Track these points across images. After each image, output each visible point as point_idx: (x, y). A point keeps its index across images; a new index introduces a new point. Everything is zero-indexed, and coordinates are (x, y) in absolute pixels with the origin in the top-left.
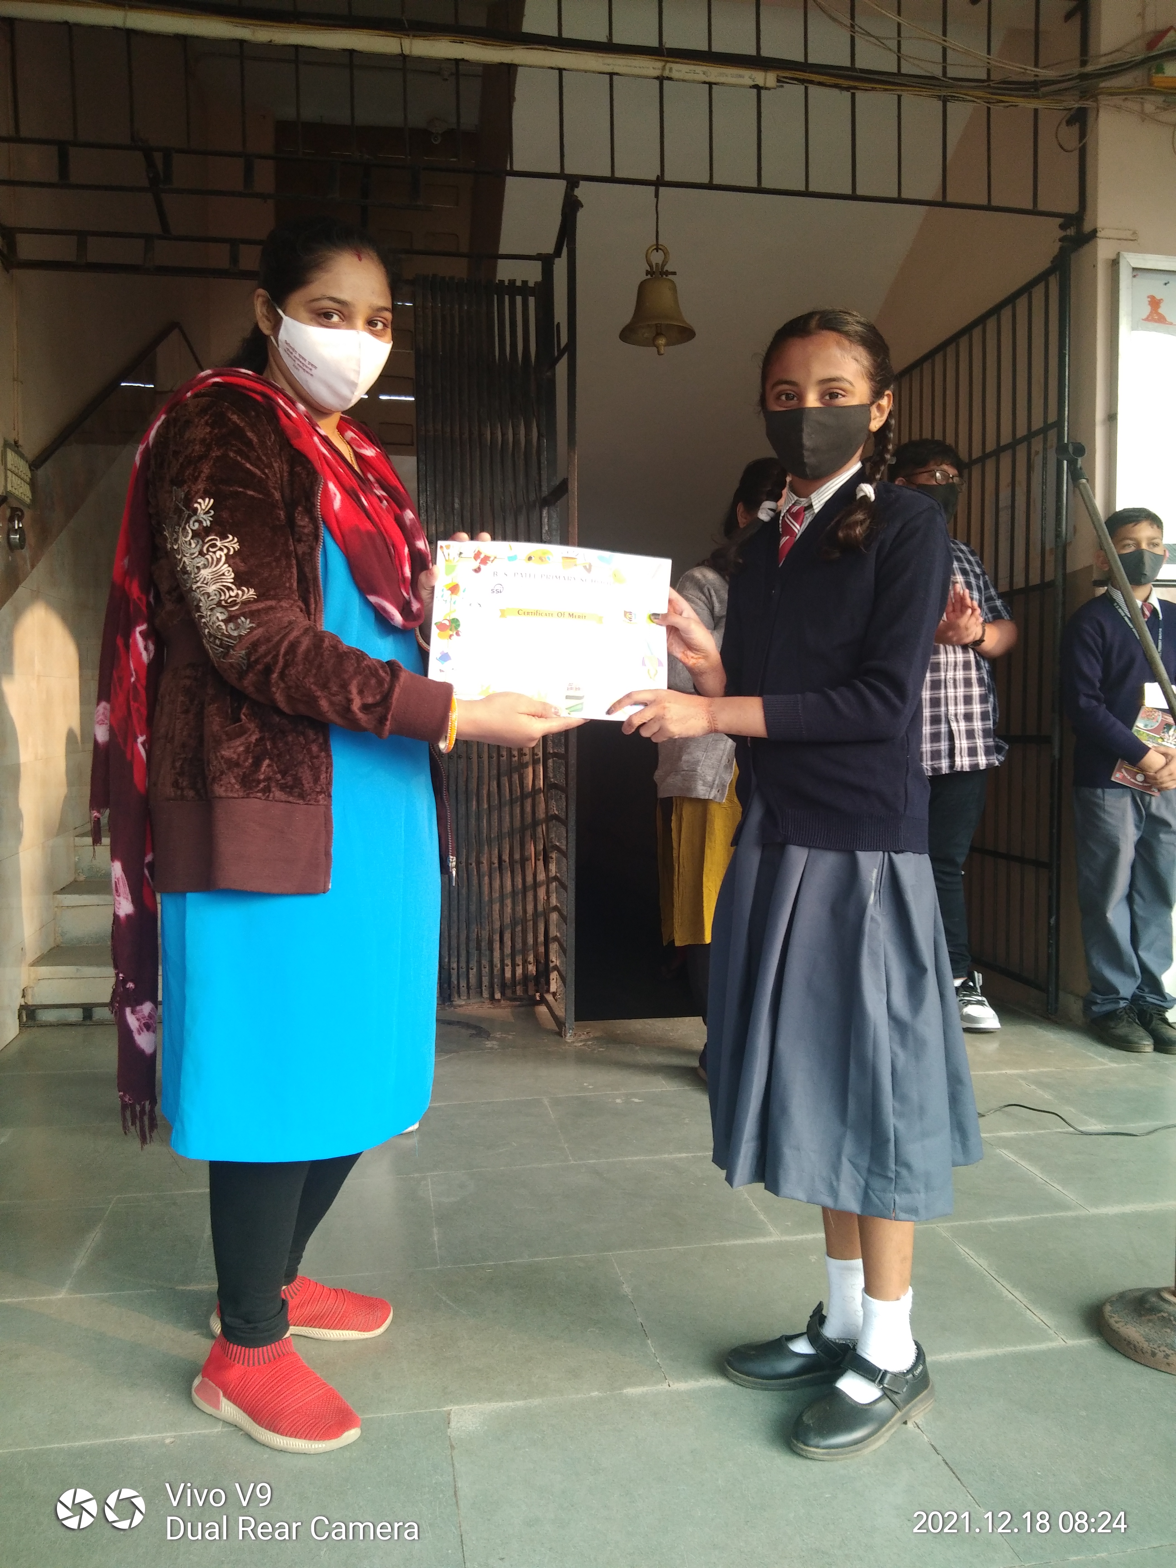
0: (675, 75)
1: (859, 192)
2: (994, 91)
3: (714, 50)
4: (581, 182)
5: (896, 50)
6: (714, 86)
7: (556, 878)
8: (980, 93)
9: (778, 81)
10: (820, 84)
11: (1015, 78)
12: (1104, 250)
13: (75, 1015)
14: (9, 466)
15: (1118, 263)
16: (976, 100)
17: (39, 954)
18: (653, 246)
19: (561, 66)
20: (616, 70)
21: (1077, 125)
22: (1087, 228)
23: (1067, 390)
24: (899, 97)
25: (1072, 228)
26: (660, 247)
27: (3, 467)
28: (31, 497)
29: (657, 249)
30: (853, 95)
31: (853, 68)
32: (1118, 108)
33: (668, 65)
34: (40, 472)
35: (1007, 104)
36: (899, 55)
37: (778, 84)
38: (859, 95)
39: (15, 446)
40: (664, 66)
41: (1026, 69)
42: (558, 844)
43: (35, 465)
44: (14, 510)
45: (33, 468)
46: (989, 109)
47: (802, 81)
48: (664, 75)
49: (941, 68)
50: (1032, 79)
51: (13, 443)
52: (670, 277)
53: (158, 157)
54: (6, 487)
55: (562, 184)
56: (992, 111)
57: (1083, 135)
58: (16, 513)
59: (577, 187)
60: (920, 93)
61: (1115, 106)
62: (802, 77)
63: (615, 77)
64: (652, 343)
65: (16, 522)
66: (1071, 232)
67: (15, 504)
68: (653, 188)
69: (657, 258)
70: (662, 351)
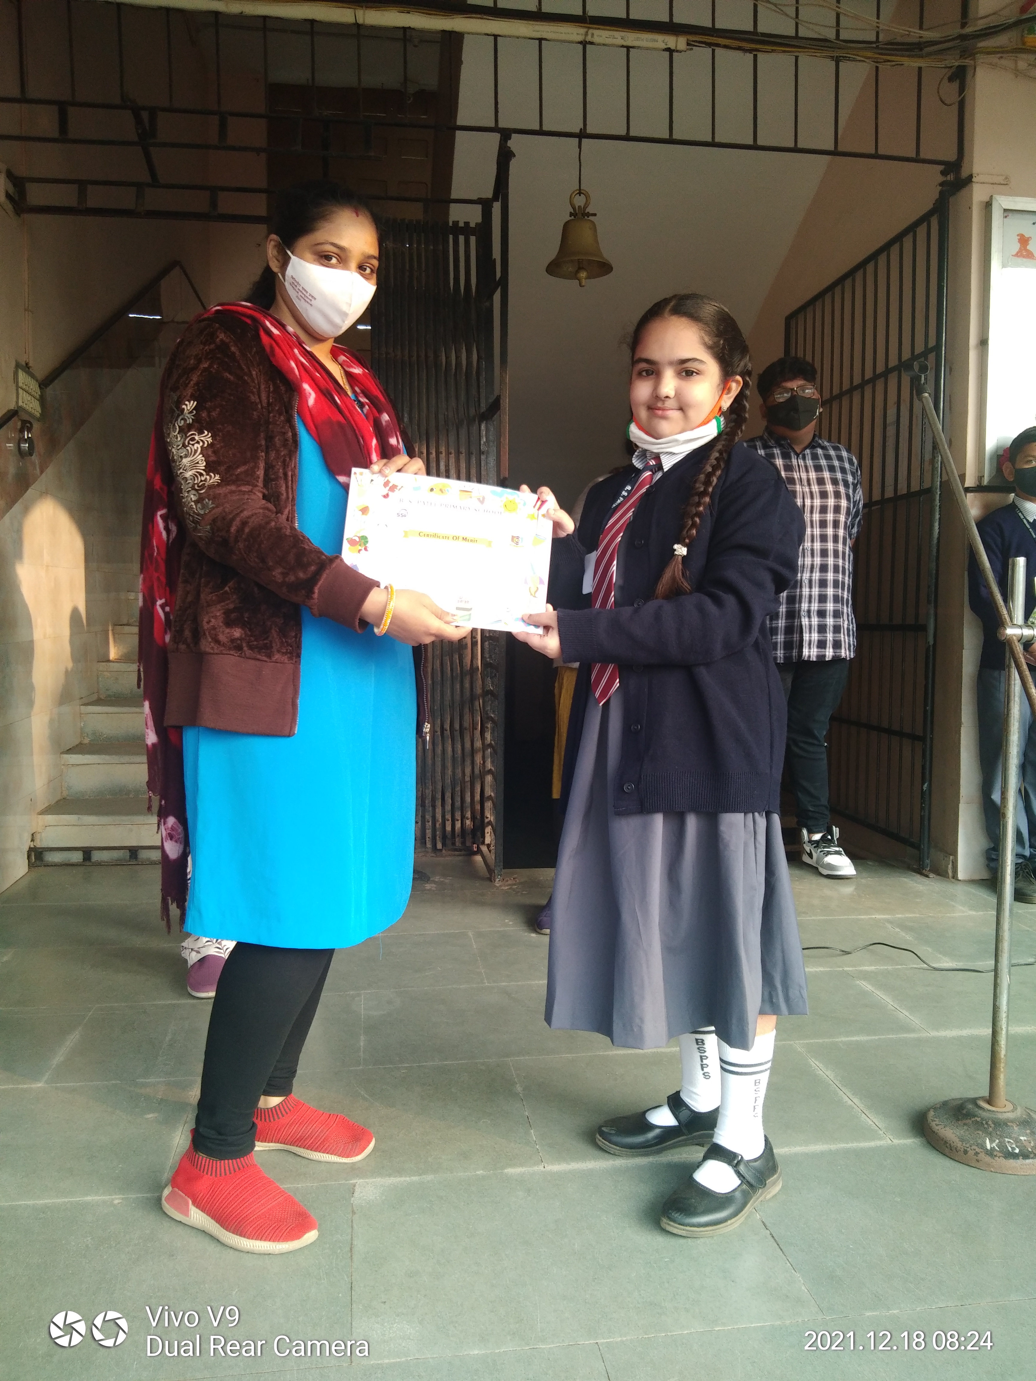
0: (596, 40)
1: (760, 142)
2: (880, 51)
3: (631, 17)
4: (514, 135)
5: (794, 16)
6: (631, 49)
7: (490, 745)
8: (869, 54)
9: (688, 44)
10: (726, 47)
11: (899, 40)
12: (978, 193)
13: (77, 857)
14: (20, 385)
15: (991, 205)
16: (866, 60)
17: (46, 805)
18: (576, 190)
19: (496, 33)
20: (545, 35)
21: (958, 81)
22: (964, 174)
23: (944, 318)
24: (797, 58)
25: (952, 174)
26: (582, 191)
27: (14, 386)
28: (40, 412)
29: (580, 193)
30: (755, 56)
31: (755, 33)
32: (993, 66)
33: (591, 31)
34: (49, 390)
35: (894, 63)
36: (797, 20)
37: (688, 47)
38: (761, 56)
39: (27, 368)
40: (587, 32)
41: (910, 32)
42: (492, 715)
43: (43, 384)
44: (24, 422)
45: (42, 386)
46: (877, 68)
47: (709, 45)
48: (587, 40)
49: (834, 31)
50: (916, 40)
51: (25, 365)
52: (591, 218)
53: (145, 115)
54: (17, 402)
55: (496, 137)
56: (880, 69)
57: (962, 89)
58: (26, 425)
59: (510, 139)
60: (815, 54)
61: (991, 64)
62: (709, 41)
63: (543, 42)
64: (574, 276)
65: (26, 433)
66: (950, 177)
67: (26, 417)
68: (577, 139)
69: (580, 201)
70: (583, 284)
